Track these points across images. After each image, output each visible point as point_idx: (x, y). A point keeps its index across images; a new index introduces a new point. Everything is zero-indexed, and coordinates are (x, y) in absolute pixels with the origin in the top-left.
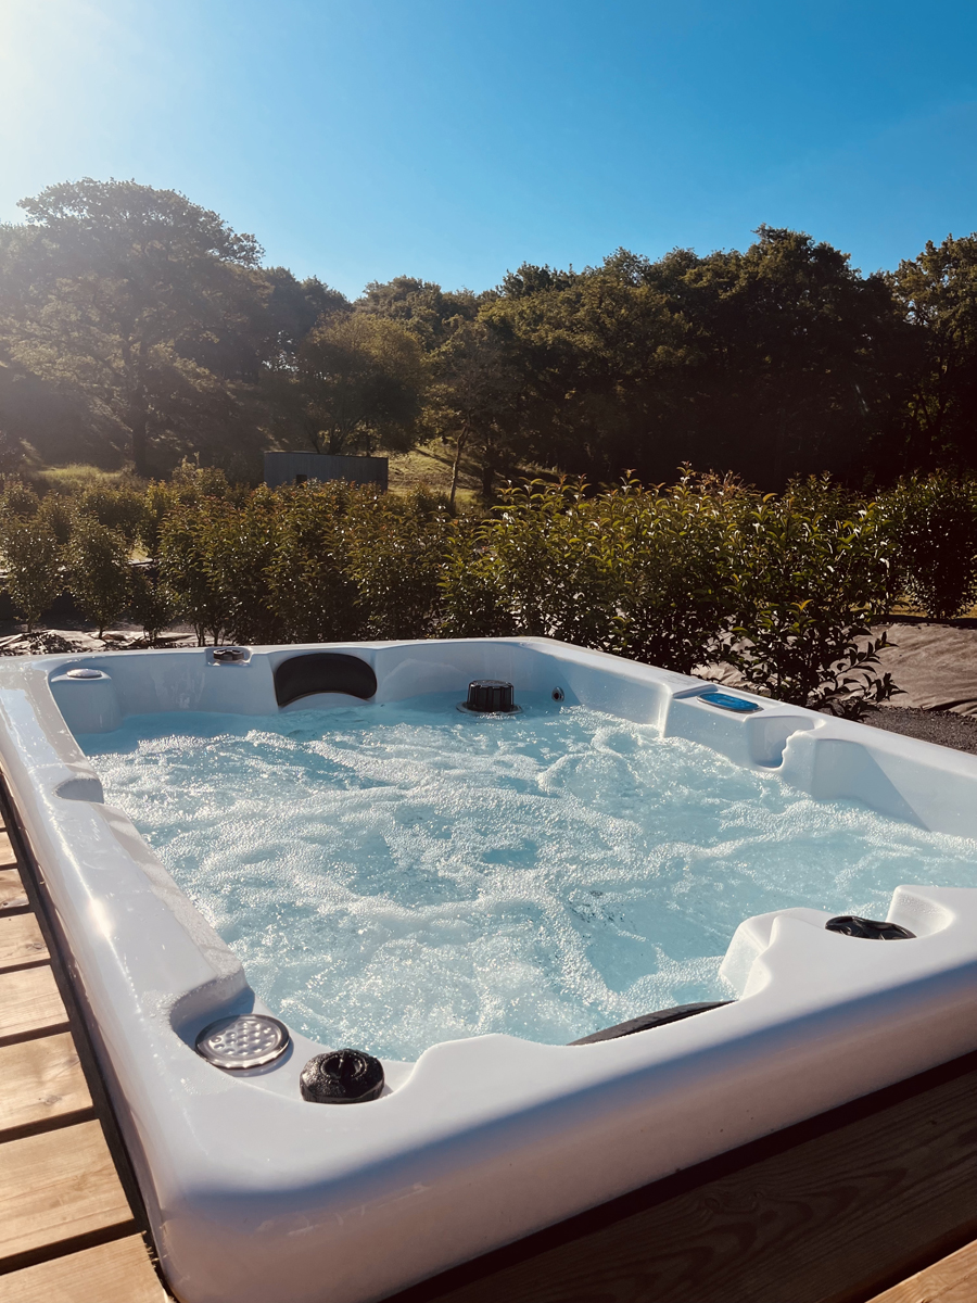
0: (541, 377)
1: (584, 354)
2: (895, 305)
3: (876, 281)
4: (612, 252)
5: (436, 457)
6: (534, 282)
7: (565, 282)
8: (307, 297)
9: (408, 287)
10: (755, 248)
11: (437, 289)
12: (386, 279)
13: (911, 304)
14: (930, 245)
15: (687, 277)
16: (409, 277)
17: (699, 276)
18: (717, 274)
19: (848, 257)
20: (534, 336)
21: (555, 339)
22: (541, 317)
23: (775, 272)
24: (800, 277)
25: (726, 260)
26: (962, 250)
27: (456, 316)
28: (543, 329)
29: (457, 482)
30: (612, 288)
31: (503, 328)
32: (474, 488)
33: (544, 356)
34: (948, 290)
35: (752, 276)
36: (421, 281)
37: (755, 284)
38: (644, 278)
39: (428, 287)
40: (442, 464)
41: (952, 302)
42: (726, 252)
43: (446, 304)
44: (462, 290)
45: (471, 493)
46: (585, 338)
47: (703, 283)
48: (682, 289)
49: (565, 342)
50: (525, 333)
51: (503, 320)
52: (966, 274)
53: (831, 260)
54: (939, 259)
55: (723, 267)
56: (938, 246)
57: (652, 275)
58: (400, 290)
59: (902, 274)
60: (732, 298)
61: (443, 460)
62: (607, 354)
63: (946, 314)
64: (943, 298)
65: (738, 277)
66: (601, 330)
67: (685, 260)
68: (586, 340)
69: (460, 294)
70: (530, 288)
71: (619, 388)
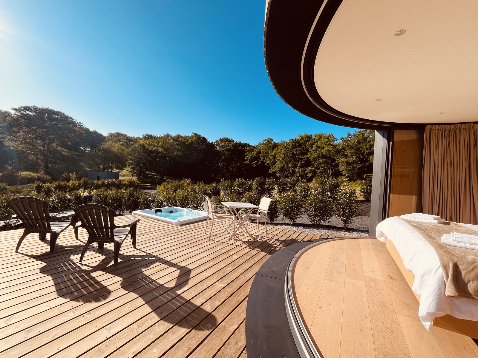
0: (151, 155)
1: (160, 152)
2: (215, 147)
3: (212, 143)
4: (165, 133)
5: (127, 170)
6: (149, 137)
7: (155, 138)
8: (93, 134)
9: (119, 134)
10: (192, 136)
11: (126, 135)
12: (114, 132)
13: (218, 147)
14: (220, 138)
15: (180, 139)
16: (119, 132)
17: (182, 139)
18: (185, 139)
19: (207, 139)
20: (150, 148)
21: (154, 149)
22: (151, 144)
23: (196, 140)
24: (200, 141)
25: (187, 137)
26: (225, 139)
27: (132, 142)
28: (152, 147)
29: (133, 176)
30: (166, 141)
31: (143, 146)
32: (136, 177)
33: (151, 152)
34: (223, 145)
35: (192, 140)
36: (122, 133)
37: (192, 142)
38: (172, 139)
39: (124, 135)
40: (128, 172)
41: (224, 148)
42: (187, 136)
43: (129, 139)
44: (132, 136)
45: (136, 178)
46: (161, 149)
47: (183, 141)
48: (179, 141)
49: (156, 150)
50: (148, 147)
51: (143, 144)
52: (226, 143)
53: (204, 139)
54: (222, 140)
55: (186, 138)
56: (221, 138)
57: (173, 138)
58: (117, 135)
59: (216, 142)
60: (188, 144)
61: (129, 171)
62: (165, 152)
63: (223, 149)
64: (222, 146)
65: (189, 140)
66: (164, 148)
67: (179, 136)
68: (161, 150)
69: (132, 137)
70: (148, 139)
71: (167, 159)
